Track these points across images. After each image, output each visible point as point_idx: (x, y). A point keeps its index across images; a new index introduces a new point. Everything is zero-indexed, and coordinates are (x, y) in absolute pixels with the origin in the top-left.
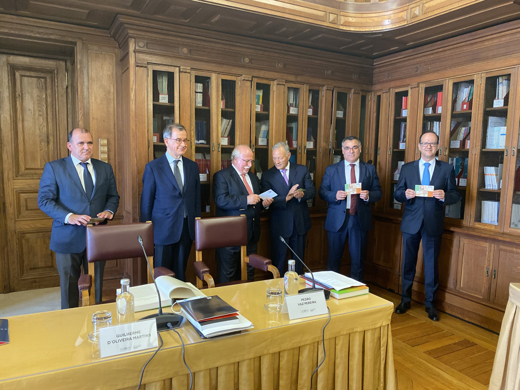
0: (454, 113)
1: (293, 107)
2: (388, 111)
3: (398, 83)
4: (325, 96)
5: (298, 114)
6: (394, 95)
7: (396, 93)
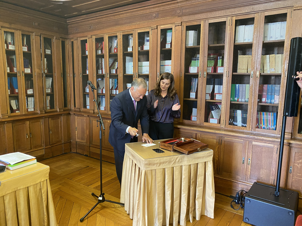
0: (110, 53)
1: (11, 45)
2: (77, 51)
3: (81, 35)
4: (35, 39)
5: (15, 50)
6: (80, 42)
7: (81, 40)
